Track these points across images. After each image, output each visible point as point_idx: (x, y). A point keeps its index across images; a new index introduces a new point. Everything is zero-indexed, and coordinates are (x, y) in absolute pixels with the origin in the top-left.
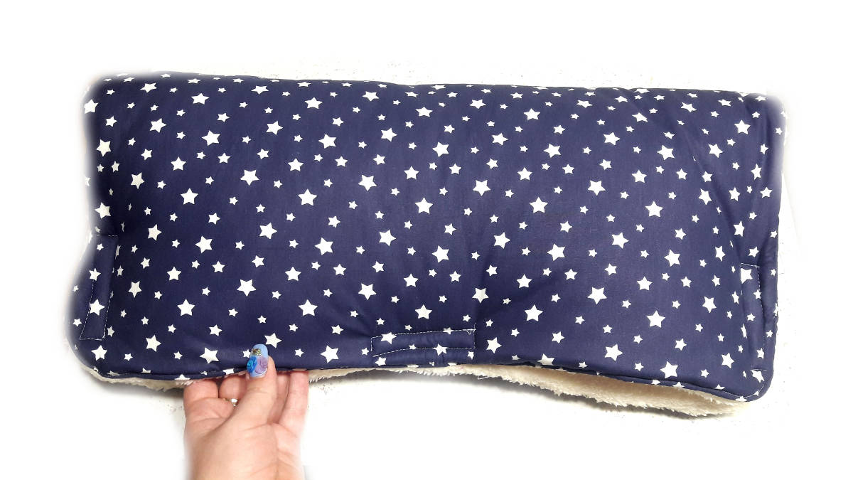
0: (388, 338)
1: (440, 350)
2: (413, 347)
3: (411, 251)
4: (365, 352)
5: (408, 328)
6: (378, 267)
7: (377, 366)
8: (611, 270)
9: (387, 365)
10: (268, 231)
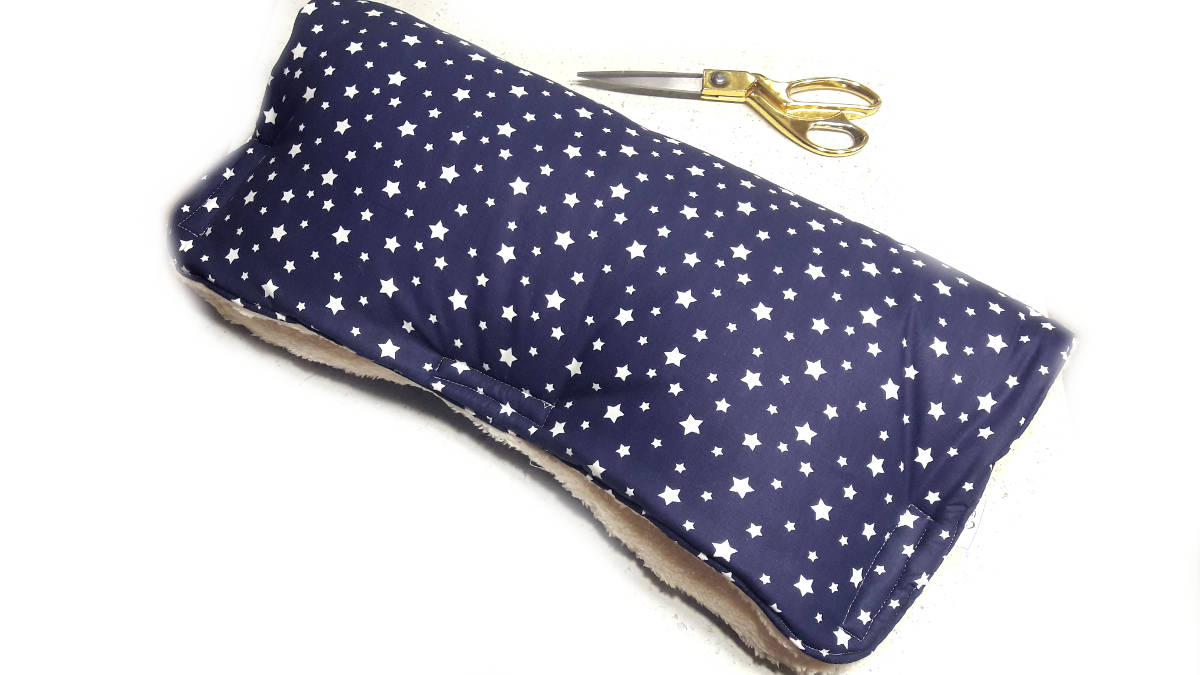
0: (461, 367)
1: (507, 409)
2: (480, 391)
3: (525, 281)
4: (428, 367)
5: (486, 367)
6: (482, 280)
7: (431, 388)
8: (722, 406)
9: (442, 393)
10: (392, 189)
